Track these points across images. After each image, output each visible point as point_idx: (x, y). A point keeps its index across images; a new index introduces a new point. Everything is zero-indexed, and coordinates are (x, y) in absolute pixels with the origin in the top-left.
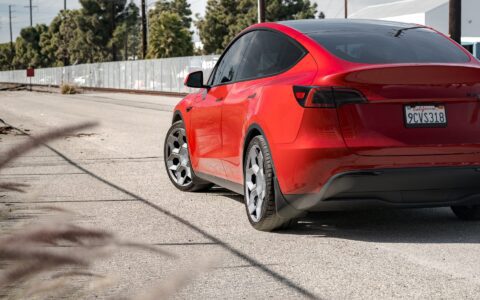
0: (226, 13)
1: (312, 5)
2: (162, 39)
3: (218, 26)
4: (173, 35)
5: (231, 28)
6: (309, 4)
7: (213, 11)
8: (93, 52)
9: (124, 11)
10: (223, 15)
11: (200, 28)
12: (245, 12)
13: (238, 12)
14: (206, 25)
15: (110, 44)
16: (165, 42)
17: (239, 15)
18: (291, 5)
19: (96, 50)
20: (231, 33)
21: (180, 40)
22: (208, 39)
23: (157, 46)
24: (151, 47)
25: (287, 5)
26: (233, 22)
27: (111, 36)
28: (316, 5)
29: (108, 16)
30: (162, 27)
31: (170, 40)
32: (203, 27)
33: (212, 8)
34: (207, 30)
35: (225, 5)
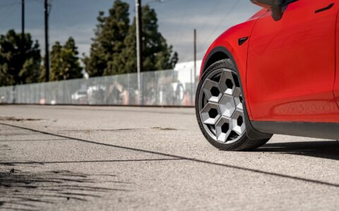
0: (106, 53)
1: (169, 46)
2: (61, 69)
3: (99, 62)
4: (69, 65)
5: (109, 63)
6: (166, 45)
7: (96, 51)
8: (7, 80)
9: (31, 50)
10: (103, 54)
11: (86, 63)
12: (120, 52)
13: (114, 52)
14: (90, 61)
15: (21, 74)
16: (64, 71)
17: (115, 54)
18: (153, 47)
19: (10, 78)
20: (109, 67)
21: (74, 69)
22: (92, 71)
23: (57, 73)
24: (52, 75)
25: (150, 46)
26: (110, 59)
27: (22, 68)
28: (171, 47)
29: (19, 53)
30: (61, 60)
31: (67, 69)
32: (89, 62)
33: (95, 49)
34: (91, 64)
35: (105, 47)
